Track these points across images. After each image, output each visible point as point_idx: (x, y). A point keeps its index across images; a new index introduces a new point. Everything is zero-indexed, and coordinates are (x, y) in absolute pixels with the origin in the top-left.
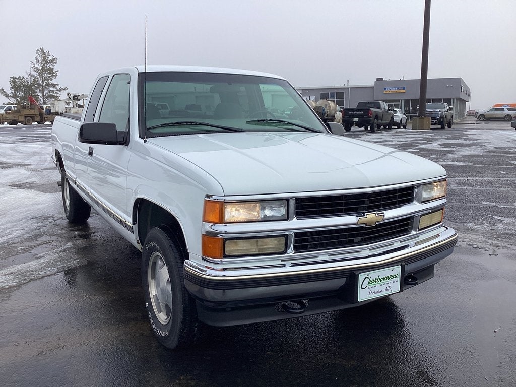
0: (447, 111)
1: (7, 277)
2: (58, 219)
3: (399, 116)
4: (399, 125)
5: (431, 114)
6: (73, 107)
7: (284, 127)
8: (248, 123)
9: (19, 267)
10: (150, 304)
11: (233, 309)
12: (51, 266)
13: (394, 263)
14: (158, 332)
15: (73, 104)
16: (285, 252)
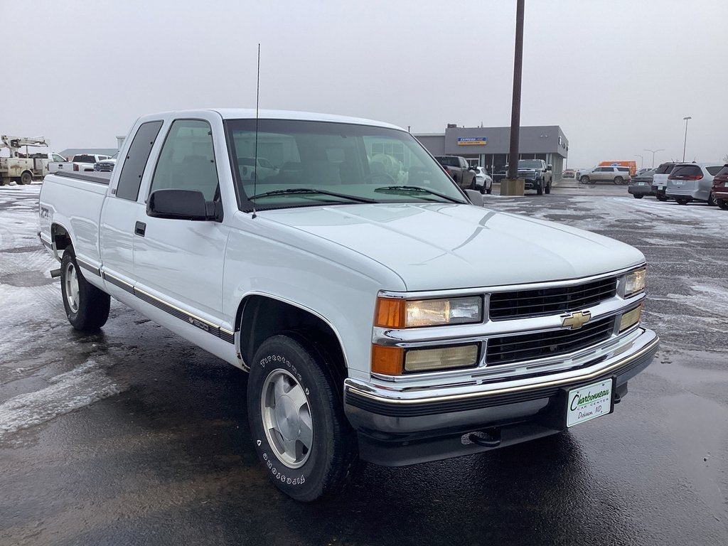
0: (545, 171)
1: (20, 412)
2: (58, 325)
3: (482, 177)
4: (482, 189)
5: (524, 174)
6: (11, 157)
7: (420, 196)
8: (378, 190)
9: (30, 397)
10: (265, 442)
11: (411, 443)
12: (78, 394)
13: (604, 376)
14: (283, 479)
15: (11, 152)
16: (476, 365)
